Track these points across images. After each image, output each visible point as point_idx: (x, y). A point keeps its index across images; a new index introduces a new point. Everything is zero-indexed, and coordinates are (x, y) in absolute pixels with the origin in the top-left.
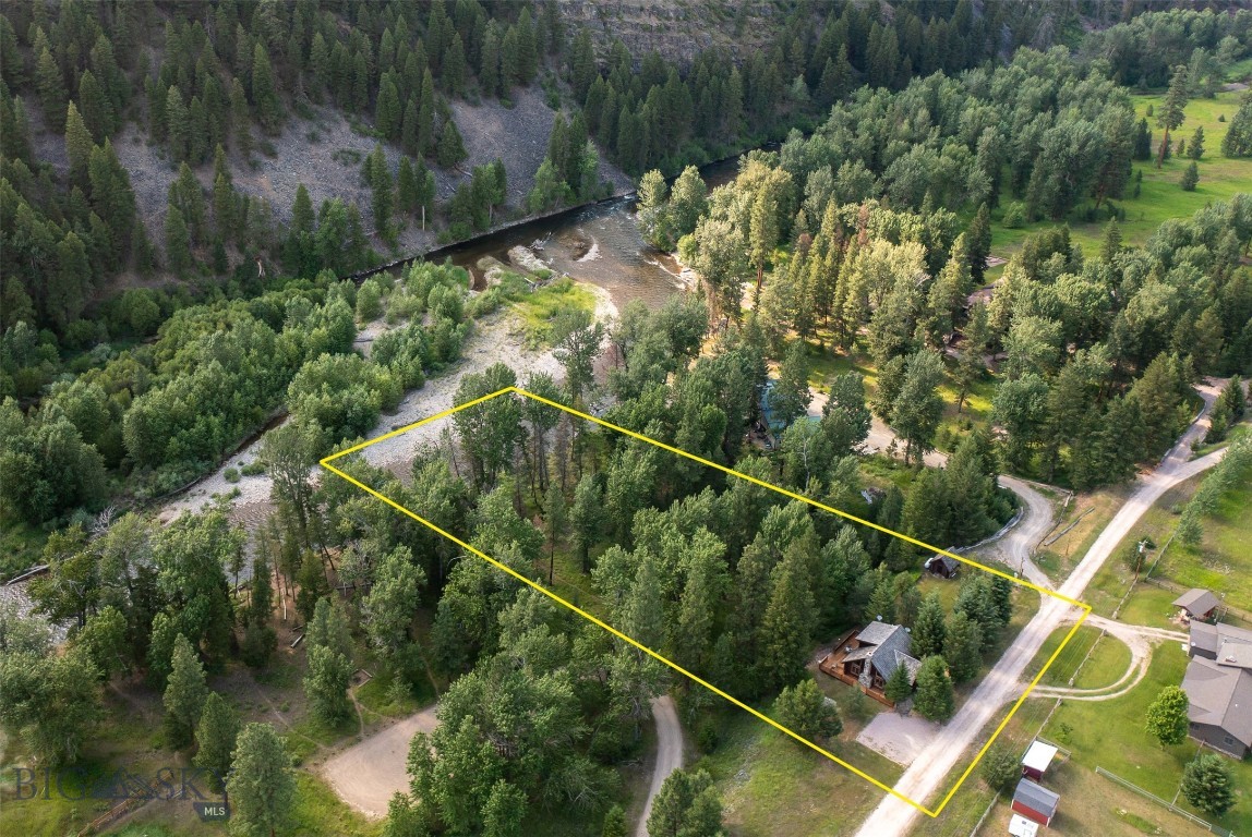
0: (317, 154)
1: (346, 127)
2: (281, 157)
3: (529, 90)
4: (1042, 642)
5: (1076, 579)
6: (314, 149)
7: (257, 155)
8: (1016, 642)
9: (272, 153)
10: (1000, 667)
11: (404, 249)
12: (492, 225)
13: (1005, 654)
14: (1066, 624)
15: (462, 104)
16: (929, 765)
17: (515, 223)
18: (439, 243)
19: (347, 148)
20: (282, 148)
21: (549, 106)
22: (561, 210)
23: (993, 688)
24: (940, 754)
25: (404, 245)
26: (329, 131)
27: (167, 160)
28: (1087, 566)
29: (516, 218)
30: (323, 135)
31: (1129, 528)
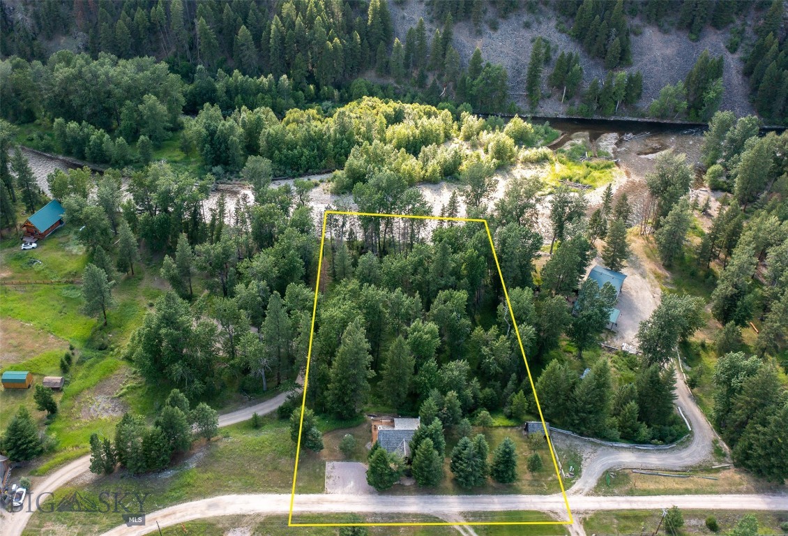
0: (523, 36)
1: (553, 23)
2: (499, 31)
3: (719, 32)
4: (516, 509)
5: (612, 501)
6: (523, 32)
7: (486, 27)
8: (499, 496)
9: (494, 27)
10: (463, 498)
11: (541, 110)
12: (614, 114)
13: (481, 495)
14: (552, 515)
15: (655, 29)
16: (337, 502)
17: (635, 119)
18: (567, 114)
19: (545, 37)
20: (504, 26)
21: (727, 47)
22: (679, 122)
23: (437, 503)
24: (352, 503)
25: (541, 107)
26: (540, 23)
27: (431, 16)
28: (635, 502)
29: (638, 116)
30: (535, 25)
31: (718, 508)
